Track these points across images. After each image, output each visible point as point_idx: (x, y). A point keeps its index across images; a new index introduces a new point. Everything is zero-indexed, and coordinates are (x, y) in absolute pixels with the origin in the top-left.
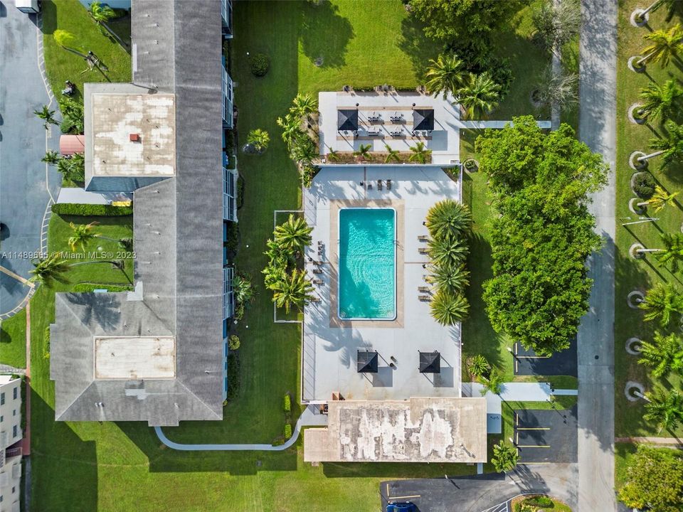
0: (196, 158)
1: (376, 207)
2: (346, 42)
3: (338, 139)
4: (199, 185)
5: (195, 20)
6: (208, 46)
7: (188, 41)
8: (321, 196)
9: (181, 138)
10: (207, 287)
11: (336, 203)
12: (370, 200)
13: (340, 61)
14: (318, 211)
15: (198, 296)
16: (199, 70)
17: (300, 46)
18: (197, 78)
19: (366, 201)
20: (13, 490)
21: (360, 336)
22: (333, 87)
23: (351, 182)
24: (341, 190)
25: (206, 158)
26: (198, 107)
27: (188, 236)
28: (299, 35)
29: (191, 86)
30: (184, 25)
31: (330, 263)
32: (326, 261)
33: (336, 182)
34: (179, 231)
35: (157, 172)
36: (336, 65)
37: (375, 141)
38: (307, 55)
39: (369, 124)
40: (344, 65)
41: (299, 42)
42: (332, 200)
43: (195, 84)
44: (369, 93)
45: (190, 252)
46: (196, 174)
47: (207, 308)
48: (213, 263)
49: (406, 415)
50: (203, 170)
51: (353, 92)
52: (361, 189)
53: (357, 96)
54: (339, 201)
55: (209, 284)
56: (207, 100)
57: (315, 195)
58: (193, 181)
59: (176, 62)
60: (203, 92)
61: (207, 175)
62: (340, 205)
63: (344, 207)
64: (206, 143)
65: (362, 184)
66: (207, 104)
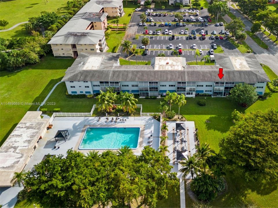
0: (161, 75)
1: (139, 141)
2: (219, 130)
3: (173, 127)
4: (151, 76)
5: (210, 75)
6: (201, 78)
7: (201, 73)
8: (147, 122)
9: (168, 72)
10: (113, 77)
11: (143, 127)
12: (143, 139)
13: (209, 128)
14: (140, 121)
15: (110, 75)
16: (192, 76)
17: (213, 116)
18: (189, 75)
19: (143, 138)
20: (64, 54)
21: (76, 136)
22: (197, 126)
23: (153, 132)
24: (149, 128)
25: (161, 77)
26: (179, 75)
27: (133, 73)
28: (218, 116)
29: (186, 74)
30: (207, 73)
31: (115, 125)
32: (116, 123)
33: (153, 127)
34: (135, 71)
35: (156, 67)
36: (207, 127)
37: (173, 141)
38: (210, 118)
39: (181, 138)
40: (208, 130)
41: (215, 116)
42: (145, 125)
43: (187, 75)
44: (196, 138)
45: (127, 73)
46: (155, 75)
47: (105, 77)
48: (122, 79)
49: (26, 146)
50: (156, 77)
51: (195, 133)
52: (149, 135)
53: (194, 134)
54: (144, 127)
55: (114, 78)
56: (182, 78)
57: (148, 120)
58: (153, 74)
59: (194, 71)
60: (184, 77)
61: (155, 78)
62: (142, 128)
63: (141, 129)
64: (166, 77)
65: (151, 136)
66: (180, 78)
